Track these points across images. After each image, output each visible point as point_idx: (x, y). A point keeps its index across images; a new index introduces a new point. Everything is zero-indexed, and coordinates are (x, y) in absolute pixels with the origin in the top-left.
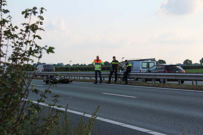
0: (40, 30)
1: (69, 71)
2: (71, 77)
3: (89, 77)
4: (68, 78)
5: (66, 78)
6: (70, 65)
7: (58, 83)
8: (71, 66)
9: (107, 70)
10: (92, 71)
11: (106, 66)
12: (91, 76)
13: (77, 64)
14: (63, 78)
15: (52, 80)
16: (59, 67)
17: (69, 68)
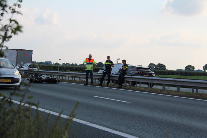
0: (17, 14)
1: (57, 70)
2: (58, 77)
3: (79, 77)
5: (53, 77)
6: (59, 63)
7: (44, 83)
8: (60, 65)
12: (81, 77)
13: (67, 64)
14: (50, 77)
15: (37, 79)
16: (47, 65)
17: (58, 68)
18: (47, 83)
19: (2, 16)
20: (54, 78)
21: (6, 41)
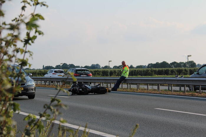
0: (41, 6)
1: (107, 75)
2: (109, 85)
3: (137, 84)
4: (105, 85)
5: (102, 86)
6: (109, 66)
7: (91, 93)
8: (111, 68)
9: (164, 75)
10: (142, 76)
11: (164, 69)
12: (139, 83)
13: (119, 66)
14: (98, 86)
15: (81, 90)
16: (94, 70)
17: (108, 72)
18: (95, 94)
19: (23, 11)
20: (104, 86)
21: (30, 44)
